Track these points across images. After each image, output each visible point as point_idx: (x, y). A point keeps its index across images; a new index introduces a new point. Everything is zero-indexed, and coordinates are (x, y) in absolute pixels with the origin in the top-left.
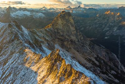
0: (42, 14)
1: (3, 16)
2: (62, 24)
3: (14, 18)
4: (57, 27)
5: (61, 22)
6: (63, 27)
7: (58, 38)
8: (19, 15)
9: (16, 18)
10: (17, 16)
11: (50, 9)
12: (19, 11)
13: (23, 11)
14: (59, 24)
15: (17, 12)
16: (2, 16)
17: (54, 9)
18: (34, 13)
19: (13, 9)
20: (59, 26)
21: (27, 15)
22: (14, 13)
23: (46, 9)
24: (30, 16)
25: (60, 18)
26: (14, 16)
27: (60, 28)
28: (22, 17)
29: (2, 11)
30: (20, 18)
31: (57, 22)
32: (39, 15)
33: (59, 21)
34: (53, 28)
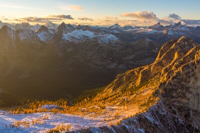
1: (52, 37)
3: (68, 41)
8: (77, 37)
10: (73, 38)
11: (125, 28)
12: (76, 31)
13: (83, 30)
14: (194, 92)
15: (73, 32)
16: (50, 37)
17: (132, 28)
18: (100, 35)
19: (68, 28)
20: (195, 101)
21: (88, 37)
22: (69, 33)
23: (119, 28)
24: (94, 38)
26: (67, 39)
28: (80, 40)
29: (51, 30)
30: (77, 41)
31: (189, 82)
32: (108, 37)
33: (196, 78)
34: (168, 107)
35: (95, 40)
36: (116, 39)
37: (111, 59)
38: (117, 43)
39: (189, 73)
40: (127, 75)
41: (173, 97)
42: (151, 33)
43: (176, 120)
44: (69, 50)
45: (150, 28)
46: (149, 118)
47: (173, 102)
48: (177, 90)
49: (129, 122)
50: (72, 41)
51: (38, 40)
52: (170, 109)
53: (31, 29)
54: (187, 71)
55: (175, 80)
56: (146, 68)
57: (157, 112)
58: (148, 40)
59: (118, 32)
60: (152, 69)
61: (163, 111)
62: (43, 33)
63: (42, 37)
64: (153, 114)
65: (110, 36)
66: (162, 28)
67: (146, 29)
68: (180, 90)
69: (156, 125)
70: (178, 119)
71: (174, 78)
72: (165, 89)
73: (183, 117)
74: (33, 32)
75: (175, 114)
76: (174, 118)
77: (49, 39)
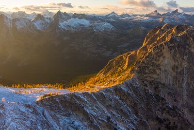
0: (109, 24)
1: (48, 26)
2: (175, 68)
3: (64, 30)
4: (155, 76)
5: (173, 63)
6: (175, 78)
7: (157, 119)
8: (73, 25)
9: (68, 30)
10: (69, 26)
11: (122, 16)
12: (72, 19)
13: (80, 18)
14: (163, 68)
15: (69, 21)
16: (47, 26)
18: (96, 23)
19: (64, 16)
20: (163, 76)
21: (84, 25)
22: (65, 22)
23: (116, 16)
24: (90, 27)
25: (170, 48)
26: (63, 27)
27: (163, 82)
28: (76, 28)
29: (47, 18)
30: (72, 30)
31: (158, 60)
32: (103, 26)
33: (164, 57)
34: (141, 81)
35: (91, 28)
36: (111, 27)
37: (106, 47)
38: (112, 31)
39: (158, 53)
40: (117, 59)
41: (146, 73)
42: (147, 21)
43: (147, 91)
44: (65, 38)
45: (147, 16)
46: (123, 88)
47: (146, 77)
48: (149, 67)
49: (107, 90)
50: (68, 29)
51: (35, 29)
52: (142, 83)
53: (27, 18)
54: (157, 51)
55: (147, 59)
56: (133, 53)
57: (131, 84)
58: (143, 28)
59: (114, 20)
60: (137, 54)
61: (136, 84)
62: (39, 22)
63: (38, 25)
64: (127, 86)
65: (105, 24)
66: (159, 16)
67: (142, 17)
68: (151, 68)
69: (129, 94)
70: (148, 90)
71: (146, 57)
72: (139, 67)
73: (153, 89)
74: (29, 21)
75: (147, 86)
76: (145, 90)
77: (46, 28)
